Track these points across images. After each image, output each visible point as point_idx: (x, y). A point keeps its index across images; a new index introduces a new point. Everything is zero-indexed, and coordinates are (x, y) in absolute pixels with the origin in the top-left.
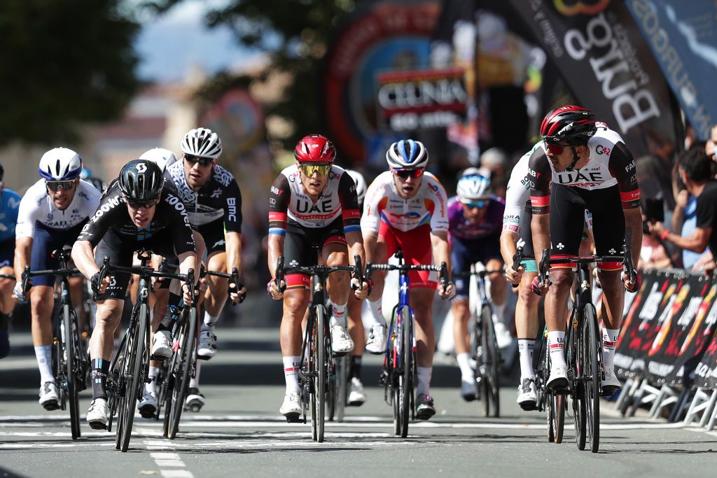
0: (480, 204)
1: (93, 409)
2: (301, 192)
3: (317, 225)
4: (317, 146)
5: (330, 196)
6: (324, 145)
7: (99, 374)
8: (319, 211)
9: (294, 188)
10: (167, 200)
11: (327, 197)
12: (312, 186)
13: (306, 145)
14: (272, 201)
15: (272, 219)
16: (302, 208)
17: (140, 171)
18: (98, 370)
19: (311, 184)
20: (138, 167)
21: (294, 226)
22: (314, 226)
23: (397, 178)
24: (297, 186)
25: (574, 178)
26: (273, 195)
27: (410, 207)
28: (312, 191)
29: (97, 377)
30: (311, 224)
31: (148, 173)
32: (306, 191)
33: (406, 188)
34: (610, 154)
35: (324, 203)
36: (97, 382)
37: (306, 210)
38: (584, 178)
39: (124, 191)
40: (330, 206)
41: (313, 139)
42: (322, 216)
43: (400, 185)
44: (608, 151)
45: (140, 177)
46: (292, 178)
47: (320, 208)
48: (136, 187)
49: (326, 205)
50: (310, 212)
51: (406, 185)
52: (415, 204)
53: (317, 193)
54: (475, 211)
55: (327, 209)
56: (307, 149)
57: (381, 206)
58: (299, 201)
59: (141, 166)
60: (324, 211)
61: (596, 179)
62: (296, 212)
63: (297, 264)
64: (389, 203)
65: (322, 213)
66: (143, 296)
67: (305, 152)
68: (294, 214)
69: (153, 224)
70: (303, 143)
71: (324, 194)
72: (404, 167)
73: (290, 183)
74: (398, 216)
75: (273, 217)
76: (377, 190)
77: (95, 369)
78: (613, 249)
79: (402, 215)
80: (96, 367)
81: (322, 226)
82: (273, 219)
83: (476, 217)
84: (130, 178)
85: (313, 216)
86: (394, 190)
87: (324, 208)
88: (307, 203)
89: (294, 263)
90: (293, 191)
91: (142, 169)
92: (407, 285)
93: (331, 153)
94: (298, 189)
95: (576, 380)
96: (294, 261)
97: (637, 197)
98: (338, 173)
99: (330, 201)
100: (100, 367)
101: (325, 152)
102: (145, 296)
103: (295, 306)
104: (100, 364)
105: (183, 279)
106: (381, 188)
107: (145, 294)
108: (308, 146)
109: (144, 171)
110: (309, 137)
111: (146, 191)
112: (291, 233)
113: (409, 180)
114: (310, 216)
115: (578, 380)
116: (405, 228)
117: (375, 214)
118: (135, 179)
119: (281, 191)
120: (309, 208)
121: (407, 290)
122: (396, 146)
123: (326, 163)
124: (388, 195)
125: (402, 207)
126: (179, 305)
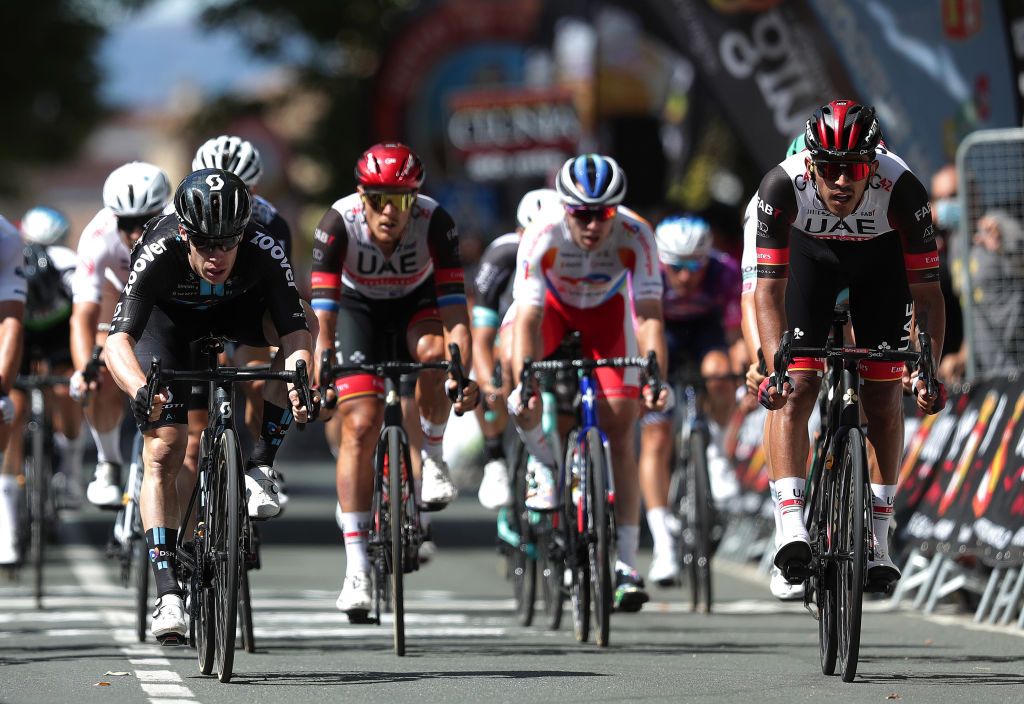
0: (692, 264)
1: (160, 613)
2: (366, 238)
3: (391, 294)
4: (393, 161)
5: (413, 245)
6: (405, 160)
7: (163, 553)
8: (395, 271)
9: (354, 234)
10: (254, 241)
11: (407, 247)
12: (383, 227)
13: (375, 160)
14: (318, 254)
15: (316, 283)
16: (367, 266)
17: (213, 189)
18: (160, 547)
19: (381, 224)
20: (209, 180)
21: (353, 298)
22: (386, 296)
23: (572, 221)
24: (359, 228)
25: (829, 226)
26: (318, 243)
27: (594, 265)
28: (382, 236)
29: (161, 559)
30: (383, 293)
31: (227, 192)
32: (372, 236)
33: (588, 237)
34: (891, 189)
35: (403, 258)
36: (160, 567)
37: (373, 270)
38: (847, 227)
39: (186, 223)
40: (413, 264)
41: (388, 150)
42: (399, 280)
43: (578, 231)
44: (887, 183)
45: (214, 197)
46: (350, 215)
47: (397, 266)
48: (208, 215)
49: (407, 261)
50: (380, 272)
51: (588, 234)
52: (602, 259)
53: (390, 239)
54: (683, 276)
55: (408, 268)
56: (377, 166)
57: (546, 262)
58: (361, 255)
59: (214, 180)
60: (404, 271)
61: (864, 230)
62: (357, 273)
63: (363, 357)
64: (559, 260)
65: (400, 275)
66: (223, 417)
67: (374, 170)
68: (351, 277)
69: (229, 282)
70: (370, 156)
71: (404, 241)
72: (585, 204)
73: (347, 224)
74: (573, 281)
75: (317, 280)
76: (540, 235)
77: (154, 546)
78: (885, 344)
79: (579, 279)
80: (156, 542)
81: (398, 295)
82: (319, 283)
83: (687, 285)
84: (197, 198)
85: (385, 280)
86: (567, 235)
87: (403, 265)
88: (374, 259)
89: (357, 357)
90: (352, 236)
91: (216, 184)
92: (593, 393)
93: (417, 173)
94: (360, 234)
95: (823, 557)
96: (357, 354)
97: (934, 263)
98: (426, 208)
99: (413, 254)
100: (163, 542)
101: (406, 172)
102: (228, 416)
103: (361, 427)
104: (163, 537)
105: (288, 379)
106: (546, 231)
107: (227, 412)
108: (379, 162)
109: (219, 187)
110: (380, 145)
111: (225, 223)
112: (350, 309)
113: (592, 225)
114: (379, 280)
115: (827, 557)
116: (583, 303)
117: (538, 276)
118: (206, 201)
119: (332, 238)
120: (379, 266)
121: (594, 402)
122: (572, 167)
123: (409, 189)
124: (557, 245)
125: (579, 265)
126: (282, 422)
